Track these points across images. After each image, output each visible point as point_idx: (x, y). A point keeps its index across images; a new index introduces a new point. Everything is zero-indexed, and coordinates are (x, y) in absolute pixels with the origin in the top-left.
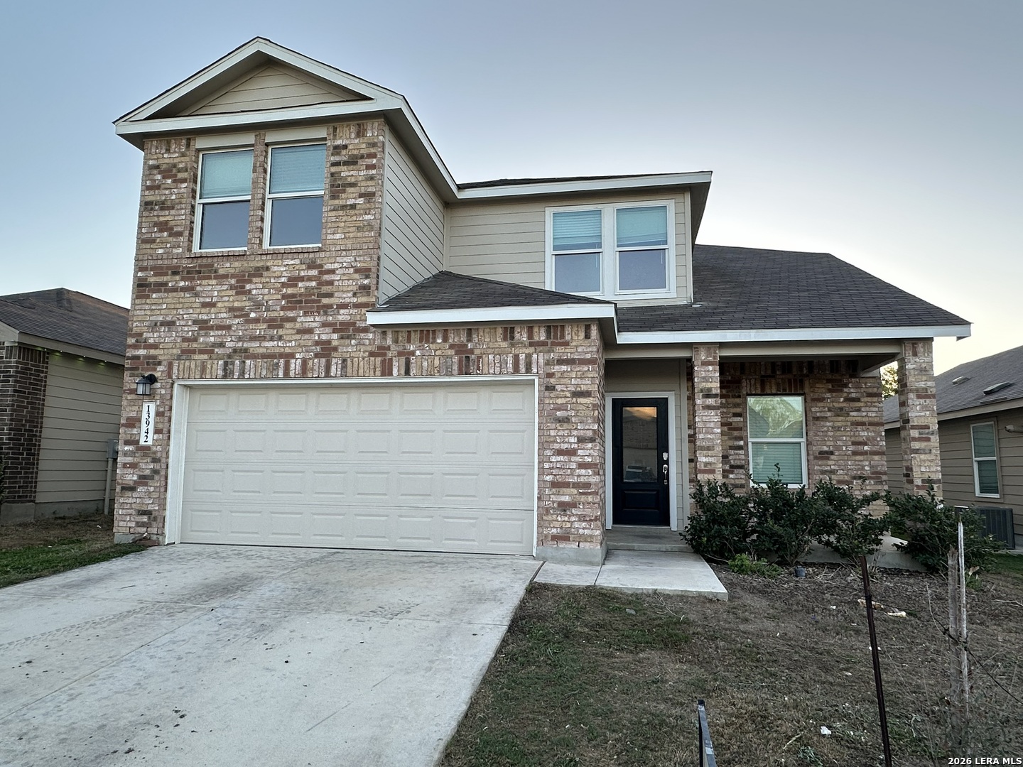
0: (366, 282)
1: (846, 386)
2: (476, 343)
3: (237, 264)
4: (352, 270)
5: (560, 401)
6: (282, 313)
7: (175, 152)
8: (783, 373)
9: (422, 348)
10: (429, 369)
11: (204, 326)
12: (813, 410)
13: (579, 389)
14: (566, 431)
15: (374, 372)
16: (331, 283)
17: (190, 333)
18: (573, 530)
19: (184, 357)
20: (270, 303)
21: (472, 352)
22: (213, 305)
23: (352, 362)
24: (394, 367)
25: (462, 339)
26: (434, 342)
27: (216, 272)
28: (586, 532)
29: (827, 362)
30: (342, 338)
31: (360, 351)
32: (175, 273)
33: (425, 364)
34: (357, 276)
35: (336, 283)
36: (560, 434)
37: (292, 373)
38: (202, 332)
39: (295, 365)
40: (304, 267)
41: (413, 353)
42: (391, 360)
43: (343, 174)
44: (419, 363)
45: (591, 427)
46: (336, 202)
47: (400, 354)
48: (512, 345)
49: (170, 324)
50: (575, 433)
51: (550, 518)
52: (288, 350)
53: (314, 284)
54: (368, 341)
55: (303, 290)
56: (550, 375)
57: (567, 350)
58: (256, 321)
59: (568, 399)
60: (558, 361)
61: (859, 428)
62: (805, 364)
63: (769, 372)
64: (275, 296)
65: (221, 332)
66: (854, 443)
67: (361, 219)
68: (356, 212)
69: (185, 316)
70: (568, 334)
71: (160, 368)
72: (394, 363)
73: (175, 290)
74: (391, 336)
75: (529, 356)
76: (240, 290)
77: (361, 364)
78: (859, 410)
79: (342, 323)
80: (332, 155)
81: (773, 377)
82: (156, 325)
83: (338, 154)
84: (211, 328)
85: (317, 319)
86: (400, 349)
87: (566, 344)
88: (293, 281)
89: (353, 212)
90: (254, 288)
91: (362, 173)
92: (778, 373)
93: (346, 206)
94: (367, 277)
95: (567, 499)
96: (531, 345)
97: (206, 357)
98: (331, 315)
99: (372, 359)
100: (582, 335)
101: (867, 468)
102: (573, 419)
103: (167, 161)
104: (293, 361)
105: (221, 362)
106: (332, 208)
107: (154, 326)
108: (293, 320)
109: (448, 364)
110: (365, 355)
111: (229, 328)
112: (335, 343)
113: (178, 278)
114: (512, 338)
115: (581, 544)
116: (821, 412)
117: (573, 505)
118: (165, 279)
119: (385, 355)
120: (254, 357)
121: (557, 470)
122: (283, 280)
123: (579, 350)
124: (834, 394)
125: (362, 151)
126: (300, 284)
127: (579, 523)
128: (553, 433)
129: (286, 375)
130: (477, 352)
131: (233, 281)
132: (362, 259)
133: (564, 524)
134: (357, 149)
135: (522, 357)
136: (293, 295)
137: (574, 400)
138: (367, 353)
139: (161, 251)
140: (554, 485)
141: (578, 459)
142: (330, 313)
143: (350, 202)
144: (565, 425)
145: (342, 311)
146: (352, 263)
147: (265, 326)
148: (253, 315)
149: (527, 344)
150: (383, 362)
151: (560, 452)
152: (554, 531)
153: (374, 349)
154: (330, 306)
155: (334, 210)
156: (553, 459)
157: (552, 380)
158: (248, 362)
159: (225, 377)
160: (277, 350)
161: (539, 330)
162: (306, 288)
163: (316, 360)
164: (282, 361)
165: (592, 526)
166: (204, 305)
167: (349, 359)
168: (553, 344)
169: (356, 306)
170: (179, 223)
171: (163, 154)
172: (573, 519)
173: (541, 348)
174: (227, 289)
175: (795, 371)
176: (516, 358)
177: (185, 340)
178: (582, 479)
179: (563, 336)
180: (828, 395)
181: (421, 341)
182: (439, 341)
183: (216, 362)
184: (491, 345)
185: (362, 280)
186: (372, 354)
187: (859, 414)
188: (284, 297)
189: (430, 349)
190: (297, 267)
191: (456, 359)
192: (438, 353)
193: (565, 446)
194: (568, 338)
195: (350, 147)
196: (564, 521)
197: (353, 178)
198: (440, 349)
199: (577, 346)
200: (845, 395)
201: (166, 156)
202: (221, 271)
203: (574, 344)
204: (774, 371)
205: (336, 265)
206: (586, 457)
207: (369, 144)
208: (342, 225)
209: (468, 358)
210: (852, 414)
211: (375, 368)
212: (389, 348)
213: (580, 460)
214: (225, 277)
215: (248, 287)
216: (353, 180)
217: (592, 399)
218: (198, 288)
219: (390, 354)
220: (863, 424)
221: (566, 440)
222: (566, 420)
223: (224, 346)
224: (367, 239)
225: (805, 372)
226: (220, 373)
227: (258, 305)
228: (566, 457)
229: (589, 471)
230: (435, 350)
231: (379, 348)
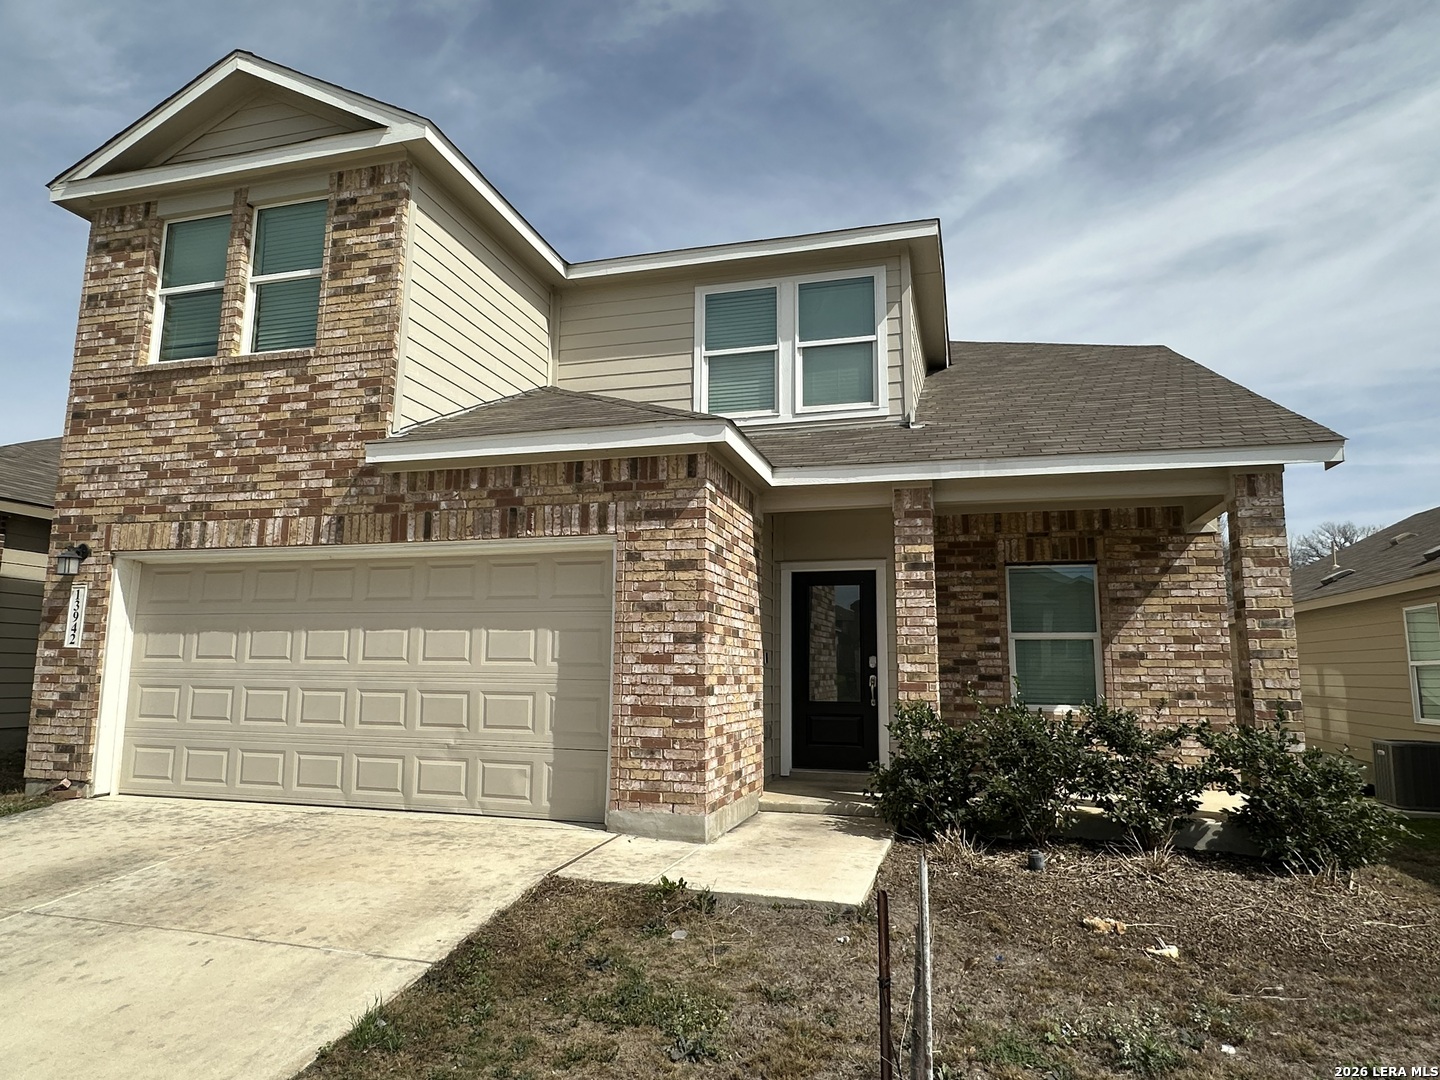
0: (374, 399)
1: (1163, 547)
2: (527, 488)
3: (202, 381)
4: (355, 383)
5: (648, 577)
6: (258, 451)
7: (130, 223)
8: (1062, 528)
9: (448, 497)
10: (459, 530)
11: (154, 471)
12: (1111, 586)
13: (677, 557)
14: (657, 625)
15: (381, 535)
16: (325, 403)
17: (137, 483)
18: (664, 784)
19: (127, 519)
20: (243, 435)
21: (520, 501)
22: (166, 441)
23: (351, 521)
24: (409, 527)
25: (506, 482)
26: (466, 488)
27: (174, 393)
28: (685, 788)
29: (1132, 511)
30: (338, 486)
31: (362, 504)
32: (121, 396)
33: (453, 522)
34: (361, 392)
35: (333, 403)
36: (647, 629)
37: (268, 540)
38: (152, 482)
39: (273, 527)
40: (291, 381)
41: (436, 506)
42: (405, 517)
43: (349, 242)
44: (444, 521)
45: (695, 619)
46: (339, 283)
47: (418, 507)
48: (579, 490)
49: (110, 471)
50: (670, 627)
51: (629, 764)
52: (264, 505)
53: (303, 405)
54: (373, 489)
55: (288, 415)
56: (633, 537)
57: (660, 497)
58: (224, 462)
59: (661, 574)
60: (647, 513)
61: (1186, 616)
62: (1096, 515)
63: (1040, 528)
64: (250, 425)
65: (176, 480)
66: (1179, 640)
67: (371, 306)
68: (366, 296)
69: (131, 458)
70: (663, 471)
71: (95, 535)
72: (409, 522)
73: (119, 421)
74: (406, 481)
75: (603, 507)
76: (205, 419)
77: (364, 523)
78: (1185, 586)
79: (339, 462)
80: (336, 214)
81: (1046, 535)
82: (93, 472)
83: (344, 212)
84: (163, 475)
85: (305, 457)
86: (418, 499)
87: (659, 486)
88: (276, 401)
89: (360, 297)
90: (224, 415)
91: (375, 239)
92: (1053, 529)
93: (352, 287)
94: (376, 392)
95: (655, 733)
96: (607, 489)
97: (157, 517)
98: (324, 451)
99: (379, 515)
100: (683, 473)
101: (1199, 680)
102: (669, 606)
103: (119, 236)
104: (271, 521)
105: (175, 525)
106: (333, 291)
107: (90, 474)
108: (271, 459)
109: (486, 521)
110: (368, 511)
111: (184, 474)
112: (328, 493)
113: (125, 403)
114: (580, 478)
115: (676, 806)
116: (1123, 590)
117: (665, 743)
118: (107, 405)
119: (397, 508)
120: (219, 516)
121: (642, 686)
122: (262, 401)
123: (679, 496)
124: (1144, 562)
125: (376, 206)
126: (285, 407)
127: (674, 773)
128: (636, 628)
129: (261, 543)
130: (528, 501)
131: (196, 406)
132: (369, 365)
133: (651, 774)
134: (370, 204)
135: (594, 508)
136: (275, 423)
137: (671, 574)
138: (372, 507)
139: (104, 365)
140: (638, 711)
141: (675, 670)
142: (323, 449)
143: (355, 283)
144: (656, 615)
145: (339, 445)
146: (356, 373)
147: (235, 470)
148: (219, 454)
149: (601, 487)
150: (394, 520)
151: (646, 659)
152: (636, 786)
153: (381, 500)
154: (323, 437)
155: (335, 296)
156: (637, 669)
157: (638, 545)
158: (210, 524)
159: (179, 547)
160: (250, 505)
161: (619, 465)
162: (293, 411)
163: (302, 519)
164: (256, 522)
165: (694, 779)
166: (159, 441)
167: (346, 517)
168: (640, 487)
169: (359, 436)
170: (130, 324)
171: (114, 228)
172: (664, 766)
173: (622, 494)
174: (188, 418)
175: (1080, 525)
176: (585, 509)
177: (131, 493)
178: (680, 702)
179: (655, 474)
180: (1135, 563)
181: (448, 486)
182: (474, 486)
183: (168, 524)
184: (549, 491)
185: (368, 398)
186: (379, 509)
187: (1186, 593)
188: (263, 425)
189: (460, 499)
190: (282, 382)
191: (496, 514)
192: (472, 504)
193: (654, 649)
194: (662, 476)
195: (360, 201)
196: (651, 770)
197: (362, 246)
198: (474, 499)
199: (675, 490)
200: (1162, 562)
201: (118, 229)
202: (181, 392)
203: (672, 485)
204: (1047, 526)
205: (334, 377)
206: (686, 667)
207: (386, 195)
208: (345, 316)
209: (514, 511)
210: (1174, 593)
211: (382, 530)
212: (402, 499)
213: (678, 671)
214: (185, 399)
215: (215, 413)
216: (362, 249)
217: (696, 572)
218: (151, 418)
219: (403, 508)
220: (1191, 608)
221: (657, 639)
222: (657, 607)
223: (180, 502)
224: (378, 335)
225: (1097, 526)
226: (174, 540)
227: (227, 439)
228: (656, 666)
229: (691, 688)
230: (468, 501)
231: (389, 498)
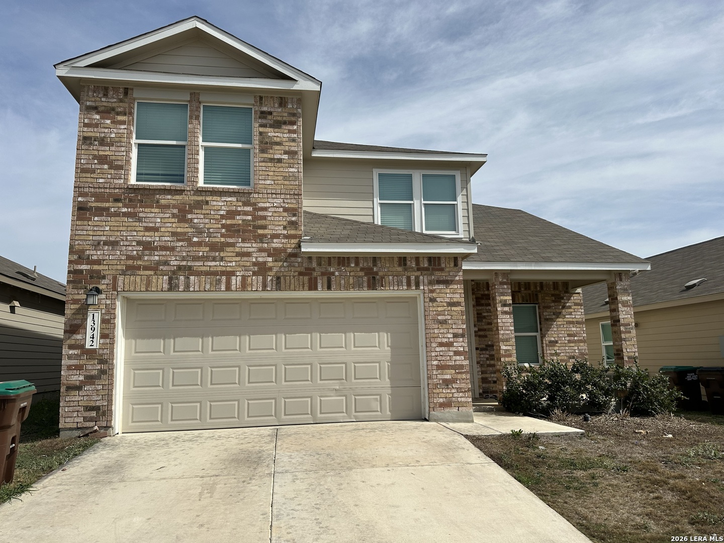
0: (294, 219)
1: (562, 298)
2: (380, 267)
3: (177, 197)
4: (281, 210)
5: (439, 309)
6: (223, 240)
7: (113, 98)
8: (526, 289)
9: (339, 270)
10: (346, 286)
11: (148, 246)
12: (545, 314)
13: (452, 301)
14: (445, 330)
15: (303, 287)
16: (264, 218)
17: (135, 252)
18: (454, 399)
19: (129, 272)
20: (211, 230)
21: (377, 273)
22: (156, 229)
23: (285, 279)
24: (318, 283)
25: (369, 264)
26: (349, 266)
27: (158, 202)
28: (463, 399)
29: (551, 283)
30: (276, 261)
31: (291, 271)
32: (117, 200)
33: (343, 282)
34: (285, 214)
35: (269, 218)
36: (441, 332)
37: (233, 288)
38: (147, 252)
39: (236, 281)
40: (240, 204)
41: (333, 274)
42: (316, 279)
43: (269, 134)
44: (338, 281)
45: (461, 327)
46: (265, 155)
47: (323, 274)
48: (405, 270)
49: (114, 244)
50: (451, 331)
51: (438, 391)
52: (229, 269)
53: (250, 218)
54: (297, 264)
55: (240, 222)
56: (432, 291)
57: (443, 274)
58: (199, 244)
59: (445, 308)
60: (437, 281)
61: (571, 326)
62: (538, 284)
63: (517, 289)
64: (215, 225)
65: (165, 252)
66: (569, 335)
67: (287, 171)
68: (282, 164)
69: (128, 237)
70: (443, 263)
71: (106, 281)
72: (319, 281)
73: (116, 214)
74: (315, 261)
75: (417, 278)
76: (182, 217)
77: (292, 281)
78: (571, 314)
79: (275, 249)
80: (260, 118)
81: (519, 292)
82: (99, 244)
83: (265, 118)
84: (155, 249)
85: (254, 245)
86: (323, 270)
87: (442, 270)
88: (231, 214)
89: (279, 165)
90: (197, 218)
91: (285, 135)
92: (522, 289)
93: (274, 159)
94: (294, 215)
95: (448, 377)
96: (418, 269)
97: (151, 273)
98: (266, 243)
99: (301, 277)
100: (452, 264)
101: (577, 351)
102: (450, 322)
103: (105, 104)
104: (234, 278)
105: (166, 278)
106: (262, 159)
107: (97, 245)
108: (233, 245)
109: (360, 282)
110: (295, 274)
111: (172, 249)
112: (270, 265)
113: (120, 205)
114: (405, 264)
115: (460, 408)
116: (549, 315)
117: (453, 381)
118: (107, 205)
119: (311, 274)
120: (198, 274)
121: (441, 357)
122: (222, 213)
123: (451, 274)
124: (556, 304)
125: (284, 119)
126: (238, 217)
127: (458, 393)
128: (436, 331)
129: (228, 288)
130: (380, 274)
131: (175, 211)
132: (289, 201)
133: (447, 395)
134: (281, 116)
135: (413, 278)
136: (232, 225)
137: (449, 308)
138: (297, 273)
139: (101, 180)
140: (439, 367)
141: (454, 349)
142: (265, 241)
143: (277, 157)
144: (444, 325)
145: (275, 240)
146: (282, 204)
147: (207, 249)
148: (195, 239)
149: (415, 269)
150: (310, 280)
151: (441, 344)
152: (441, 400)
153: (303, 270)
154: (265, 236)
155: (263, 162)
156: (438, 349)
157: (434, 295)
158: (192, 278)
159: (170, 290)
160: (219, 269)
161: (423, 259)
162: (243, 220)
163: (254, 277)
164: (224, 278)
165: (467, 396)
166: (147, 229)
167: (282, 278)
168: (433, 270)
169: (286, 237)
170: (119, 158)
171: (100, 98)
172: (453, 391)
173: (426, 272)
174: (169, 217)
175: (532, 288)
176: (408, 279)
177: (129, 257)
178: (458, 363)
179: (439, 264)
180: (553, 304)
181: (339, 265)
182: (353, 265)
183: (161, 277)
184: (391, 269)
185: (290, 218)
186: (301, 274)
187: (571, 316)
188: (223, 226)
189: (346, 271)
190: (234, 204)
191: (365, 279)
192: (352, 274)
193: (445, 340)
194: (443, 265)
195: (274, 114)
196: (448, 393)
197: (278, 138)
198: (353, 271)
199: (449, 272)
200: (562, 304)
201: (103, 99)
202: (163, 202)
203: (447, 270)
204: (520, 288)
205: (268, 205)
206: (459, 348)
207: (290, 114)
208: (271, 173)
209: (374, 278)
210: (567, 316)
211: (303, 284)
212: (314, 269)
213: (456, 350)
214: (167, 207)
215: (189, 216)
216: (278, 140)
217: (460, 307)
218: (141, 215)
219: (315, 274)
220: (572, 323)
221: (446, 336)
222: (444, 322)
223: (169, 265)
224: (292, 186)
225: (538, 289)
226: (166, 286)
227: (200, 232)
228: (446, 348)
229: (462, 357)
230: (350, 272)
231: (306, 269)
